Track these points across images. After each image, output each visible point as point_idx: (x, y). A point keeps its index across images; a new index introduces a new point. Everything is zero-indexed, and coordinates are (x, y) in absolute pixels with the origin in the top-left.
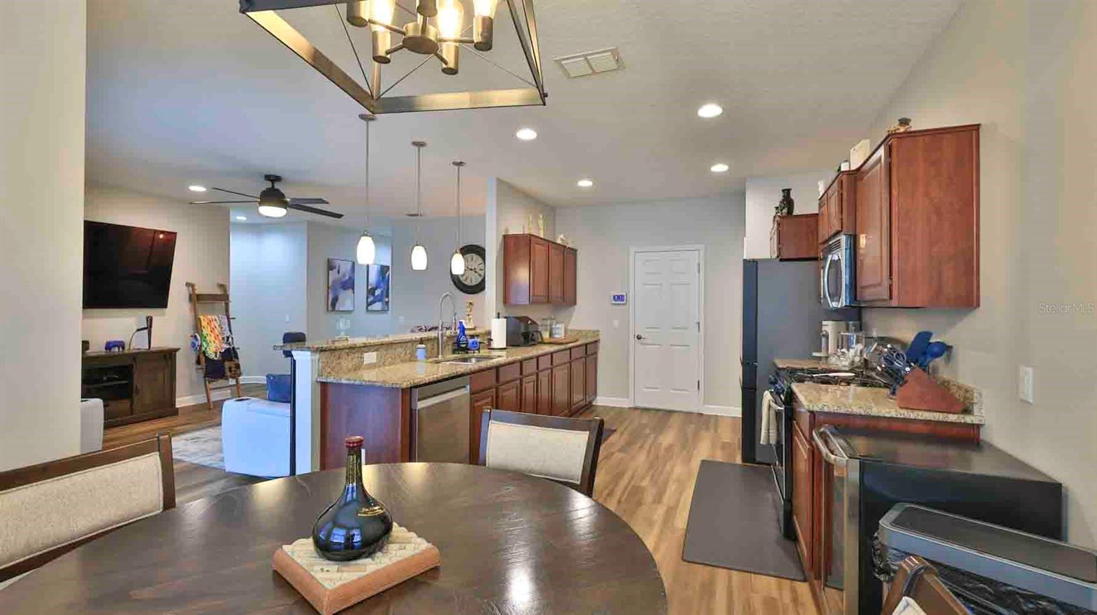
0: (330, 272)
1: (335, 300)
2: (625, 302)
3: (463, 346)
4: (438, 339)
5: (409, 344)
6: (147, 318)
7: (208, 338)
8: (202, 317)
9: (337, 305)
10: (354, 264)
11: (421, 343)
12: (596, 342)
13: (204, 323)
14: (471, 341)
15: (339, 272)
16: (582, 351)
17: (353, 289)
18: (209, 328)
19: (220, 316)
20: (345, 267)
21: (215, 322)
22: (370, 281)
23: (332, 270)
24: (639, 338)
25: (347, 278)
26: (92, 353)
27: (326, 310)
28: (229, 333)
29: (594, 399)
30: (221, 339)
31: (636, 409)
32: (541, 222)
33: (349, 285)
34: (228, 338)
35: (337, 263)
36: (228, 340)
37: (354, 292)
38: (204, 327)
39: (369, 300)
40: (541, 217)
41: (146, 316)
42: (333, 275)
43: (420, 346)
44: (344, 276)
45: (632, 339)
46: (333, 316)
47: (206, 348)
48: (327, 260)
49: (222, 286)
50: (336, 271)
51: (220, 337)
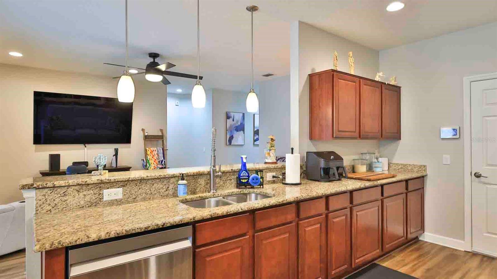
0: (228, 120)
1: (231, 138)
2: (458, 136)
3: (244, 181)
4: (210, 175)
5: (172, 180)
6: (115, 149)
7: (150, 162)
8: (148, 149)
9: (233, 141)
10: (244, 114)
11: (183, 179)
12: (423, 177)
13: (149, 153)
14: (253, 175)
15: (233, 120)
16: (401, 188)
17: (244, 131)
18: (151, 155)
19: (158, 148)
20: (238, 117)
21: (155, 152)
22: (255, 126)
23: (229, 119)
24: (478, 176)
25: (239, 124)
26: (89, 168)
27: (226, 144)
28: (163, 159)
29: (421, 234)
30: (157, 162)
31: (474, 254)
32: (351, 60)
33: (241, 128)
34: (162, 161)
35: (232, 114)
36: (162, 163)
37: (244, 133)
38: (148, 155)
39: (255, 138)
40: (351, 55)
41: (114, 148)
42: (230, 122)
43: (181, 182)
44: (237, 122)
45: (468, 178)
46: (231, 149)
47: (148, 167)
48: (226, 113)
49: (161, 130)
50: (231, 119)
51: (157, 161)
